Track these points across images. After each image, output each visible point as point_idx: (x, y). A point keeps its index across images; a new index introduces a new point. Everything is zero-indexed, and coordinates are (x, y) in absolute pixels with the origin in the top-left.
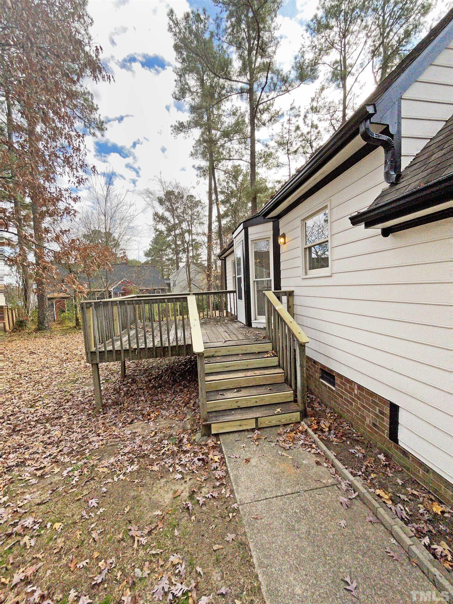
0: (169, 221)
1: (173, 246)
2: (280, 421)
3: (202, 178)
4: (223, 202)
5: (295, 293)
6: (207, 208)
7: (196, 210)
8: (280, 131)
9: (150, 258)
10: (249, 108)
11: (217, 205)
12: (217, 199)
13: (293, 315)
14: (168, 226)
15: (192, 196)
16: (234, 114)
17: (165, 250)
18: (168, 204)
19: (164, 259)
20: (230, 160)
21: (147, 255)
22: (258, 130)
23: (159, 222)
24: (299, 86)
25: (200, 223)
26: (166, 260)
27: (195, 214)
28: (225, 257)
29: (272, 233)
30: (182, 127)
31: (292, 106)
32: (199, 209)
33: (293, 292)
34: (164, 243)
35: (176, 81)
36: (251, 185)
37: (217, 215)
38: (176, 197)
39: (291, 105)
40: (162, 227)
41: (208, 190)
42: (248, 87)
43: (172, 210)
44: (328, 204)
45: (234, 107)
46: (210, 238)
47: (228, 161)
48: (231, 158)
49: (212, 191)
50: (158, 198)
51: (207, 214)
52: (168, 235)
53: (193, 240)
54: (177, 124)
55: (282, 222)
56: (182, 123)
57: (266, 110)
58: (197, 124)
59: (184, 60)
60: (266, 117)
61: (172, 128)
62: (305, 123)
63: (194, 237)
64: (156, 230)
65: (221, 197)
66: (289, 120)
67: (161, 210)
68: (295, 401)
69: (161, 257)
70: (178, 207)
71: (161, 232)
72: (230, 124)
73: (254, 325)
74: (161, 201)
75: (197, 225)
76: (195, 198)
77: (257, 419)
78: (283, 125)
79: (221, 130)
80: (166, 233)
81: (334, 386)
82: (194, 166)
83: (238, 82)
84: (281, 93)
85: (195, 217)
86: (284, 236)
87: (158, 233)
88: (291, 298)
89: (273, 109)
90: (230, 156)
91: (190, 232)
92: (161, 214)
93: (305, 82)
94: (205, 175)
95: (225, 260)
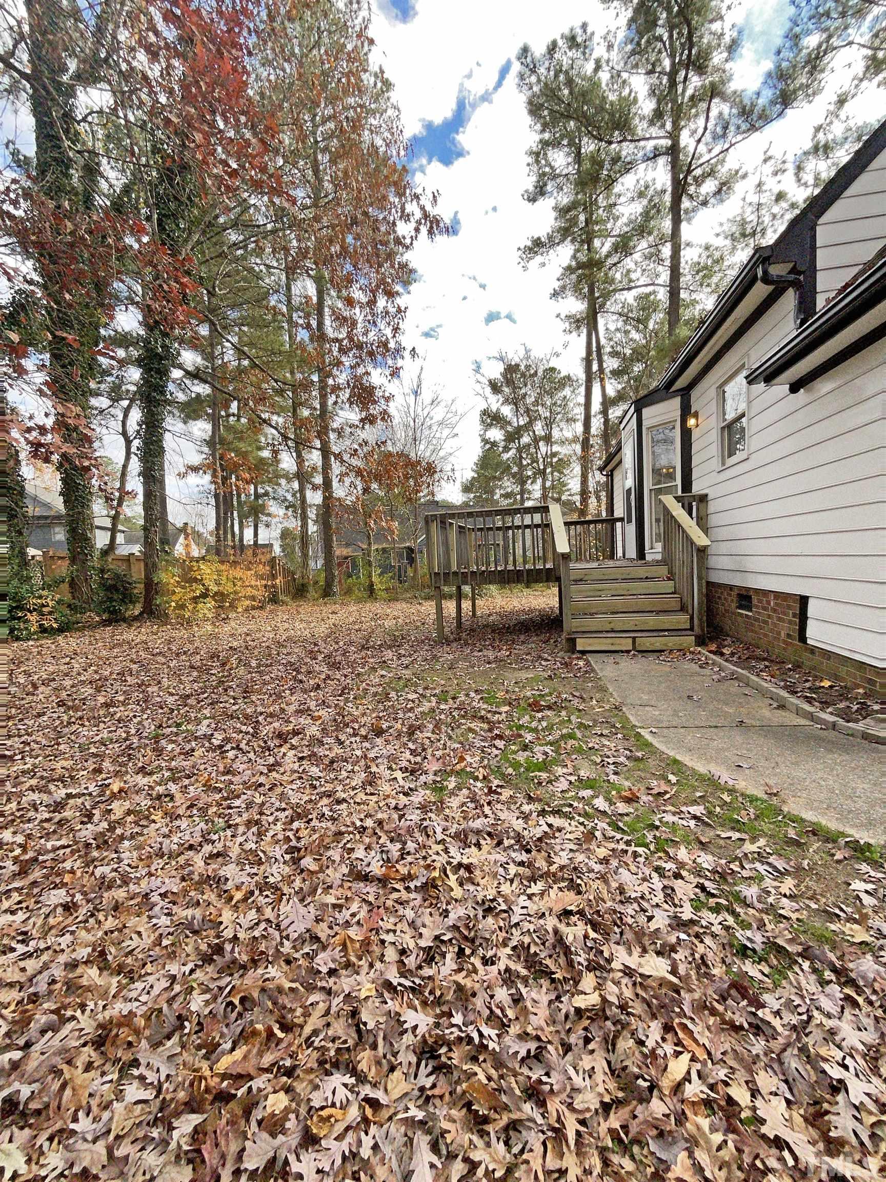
0: (509, 423)
1: (515, 469)
2: (666, 645)
3: (574, 334)
4: (616, 373)
5: (709, 498)
6: (582, 390)
7: (561, 395)
8: (739, 211)
9: (472, 495)
10: (669, 183)
11: (602, 380)
12: (601, 370)
13: (706, 530)
14: (507, 432)
15: (553, 370)
16: (641, 195)
17: (500, 479)
18: (506, 390)
19: (496, 497)
20: (629, 289)
21: (466, 489)
22: (689, 220)
23: (491, 425)
24: (780, 114)
25: (567, 421)
26: (502, 496)
27: (559, 402)
28: (612, 471)
29: (679, 413)
30: (538, 245)
31: (769, 154)
32: (567, 392)
33: (707, 495)
34: (499, 464)
35: (528, 165)
36: (670, 335)
37: (600, 399)
38: (523, 375)
39: (765, 153)
40: (496, 434)
41: (584, 355)
42: (669, 142)
43: (515, 401)
44: (746, 360)
45: (642, 182)
46: (586, 445)
47: (625, 292)
48: (633, 284)
49: (593, 354)
50: (490, 381)
51: (581, 400)
52: (506, 449)
53: (554, 455)
54: (529, 244)
55: (695, 394)
56: (539, 238)
57: (709, 175)
58: (565, 232)
59: (545, 127)
60: (709, 186)
61: (520, 252)
62: (799, 180)
63: (556, 448)
64: (486, 441)
65: (611, 364)
66: (760, 185)
67: (495, 403)
68: (692, 629)
69: (492, 493)
70: (525, 394)
71: (494, 444)
72: (633, 217)
73: (649, 557)
74: (495, 387)
75: (562, 424)
76: (559, 372)
77: (634, 638)
78: (744, 199)
79: (614, 233)
80: (502, 444)
81: (751, 611)
82: (558, 316)
83: (648, 139)
84: (739, 137)
85: (559, 409)
86: (696, 415)
87: (488, 446)
88: (702, 506)
89: (723, 171)
90: (631, 281)
91: (548, 439)
92: (494, 410)
93: (794, 105)
94: (578, 327)
95: (612, 475)
